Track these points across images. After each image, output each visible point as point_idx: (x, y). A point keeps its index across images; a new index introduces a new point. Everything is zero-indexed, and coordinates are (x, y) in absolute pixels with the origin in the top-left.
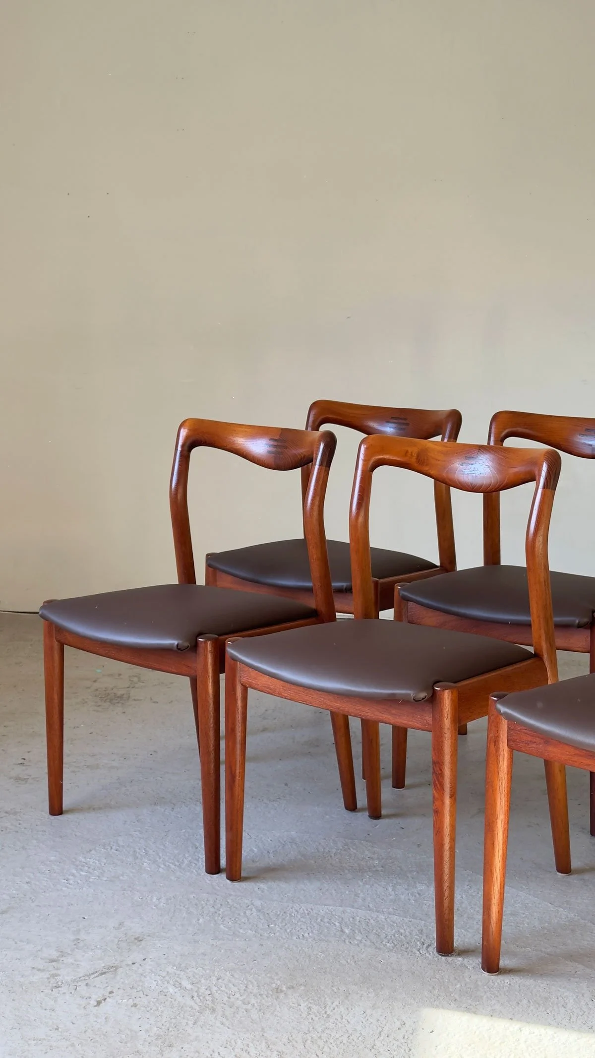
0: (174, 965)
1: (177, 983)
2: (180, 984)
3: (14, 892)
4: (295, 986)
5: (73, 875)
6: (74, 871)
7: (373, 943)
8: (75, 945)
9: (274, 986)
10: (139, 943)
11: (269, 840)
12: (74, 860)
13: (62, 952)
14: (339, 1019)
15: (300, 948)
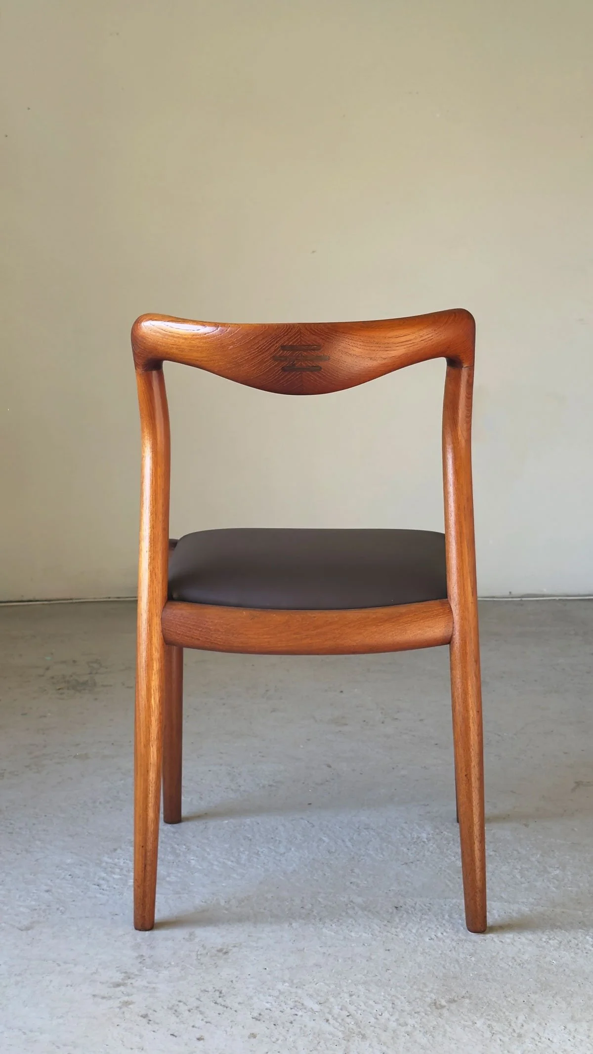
0: (284, 982)
1: (297, 1004)
2: (302, 1004)
3: (33, 903)
4: (456, 999)
5: (103, 879)
6: (104, 875)
7: (531, 940)
8: (140, 963)
9: (428, 1000)
10: (225, 956)
11: (338, 827)
12: (98, 861)
13: (126, 973)
14: (537, 1038)
15: (440, 952)
